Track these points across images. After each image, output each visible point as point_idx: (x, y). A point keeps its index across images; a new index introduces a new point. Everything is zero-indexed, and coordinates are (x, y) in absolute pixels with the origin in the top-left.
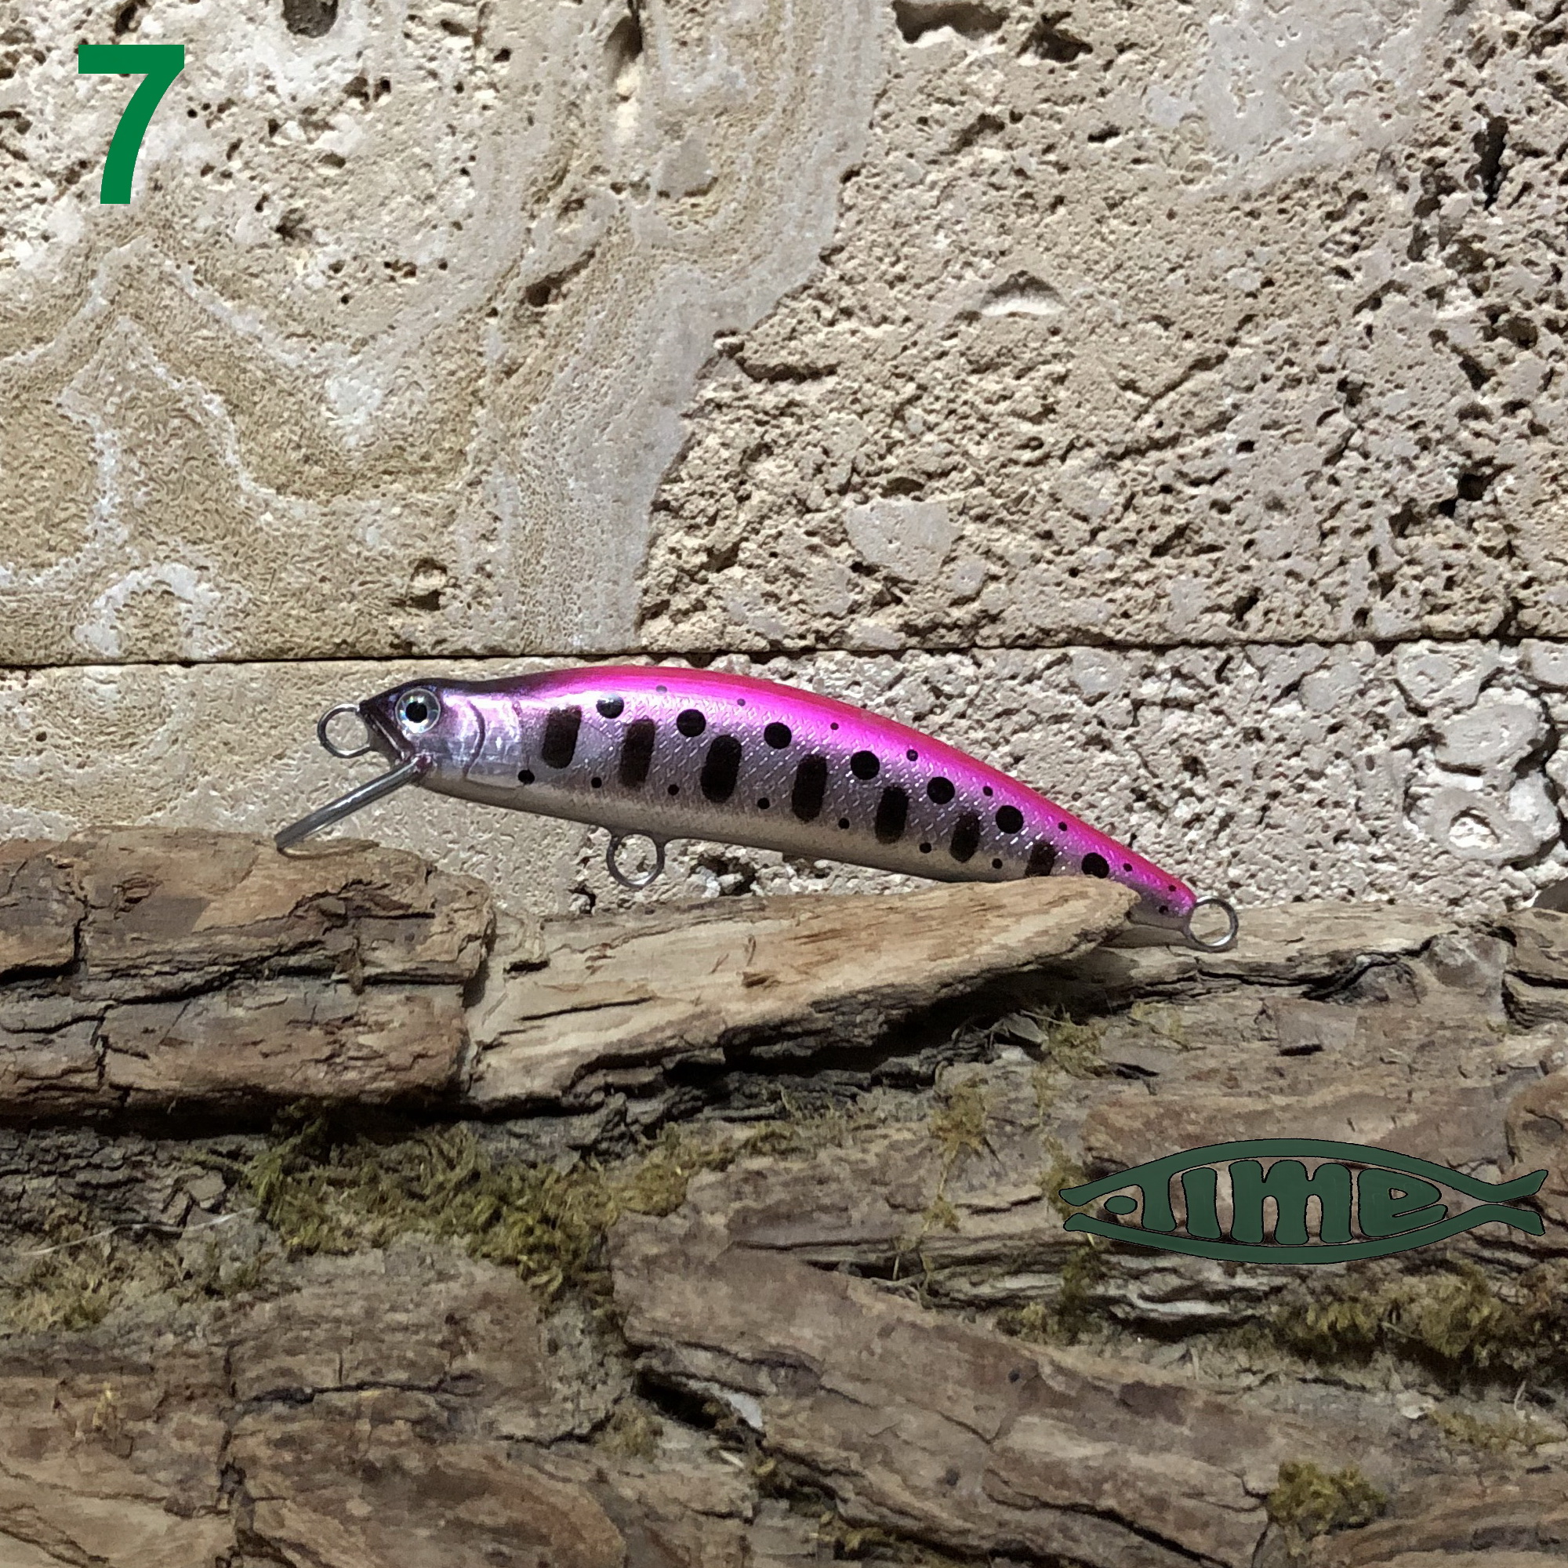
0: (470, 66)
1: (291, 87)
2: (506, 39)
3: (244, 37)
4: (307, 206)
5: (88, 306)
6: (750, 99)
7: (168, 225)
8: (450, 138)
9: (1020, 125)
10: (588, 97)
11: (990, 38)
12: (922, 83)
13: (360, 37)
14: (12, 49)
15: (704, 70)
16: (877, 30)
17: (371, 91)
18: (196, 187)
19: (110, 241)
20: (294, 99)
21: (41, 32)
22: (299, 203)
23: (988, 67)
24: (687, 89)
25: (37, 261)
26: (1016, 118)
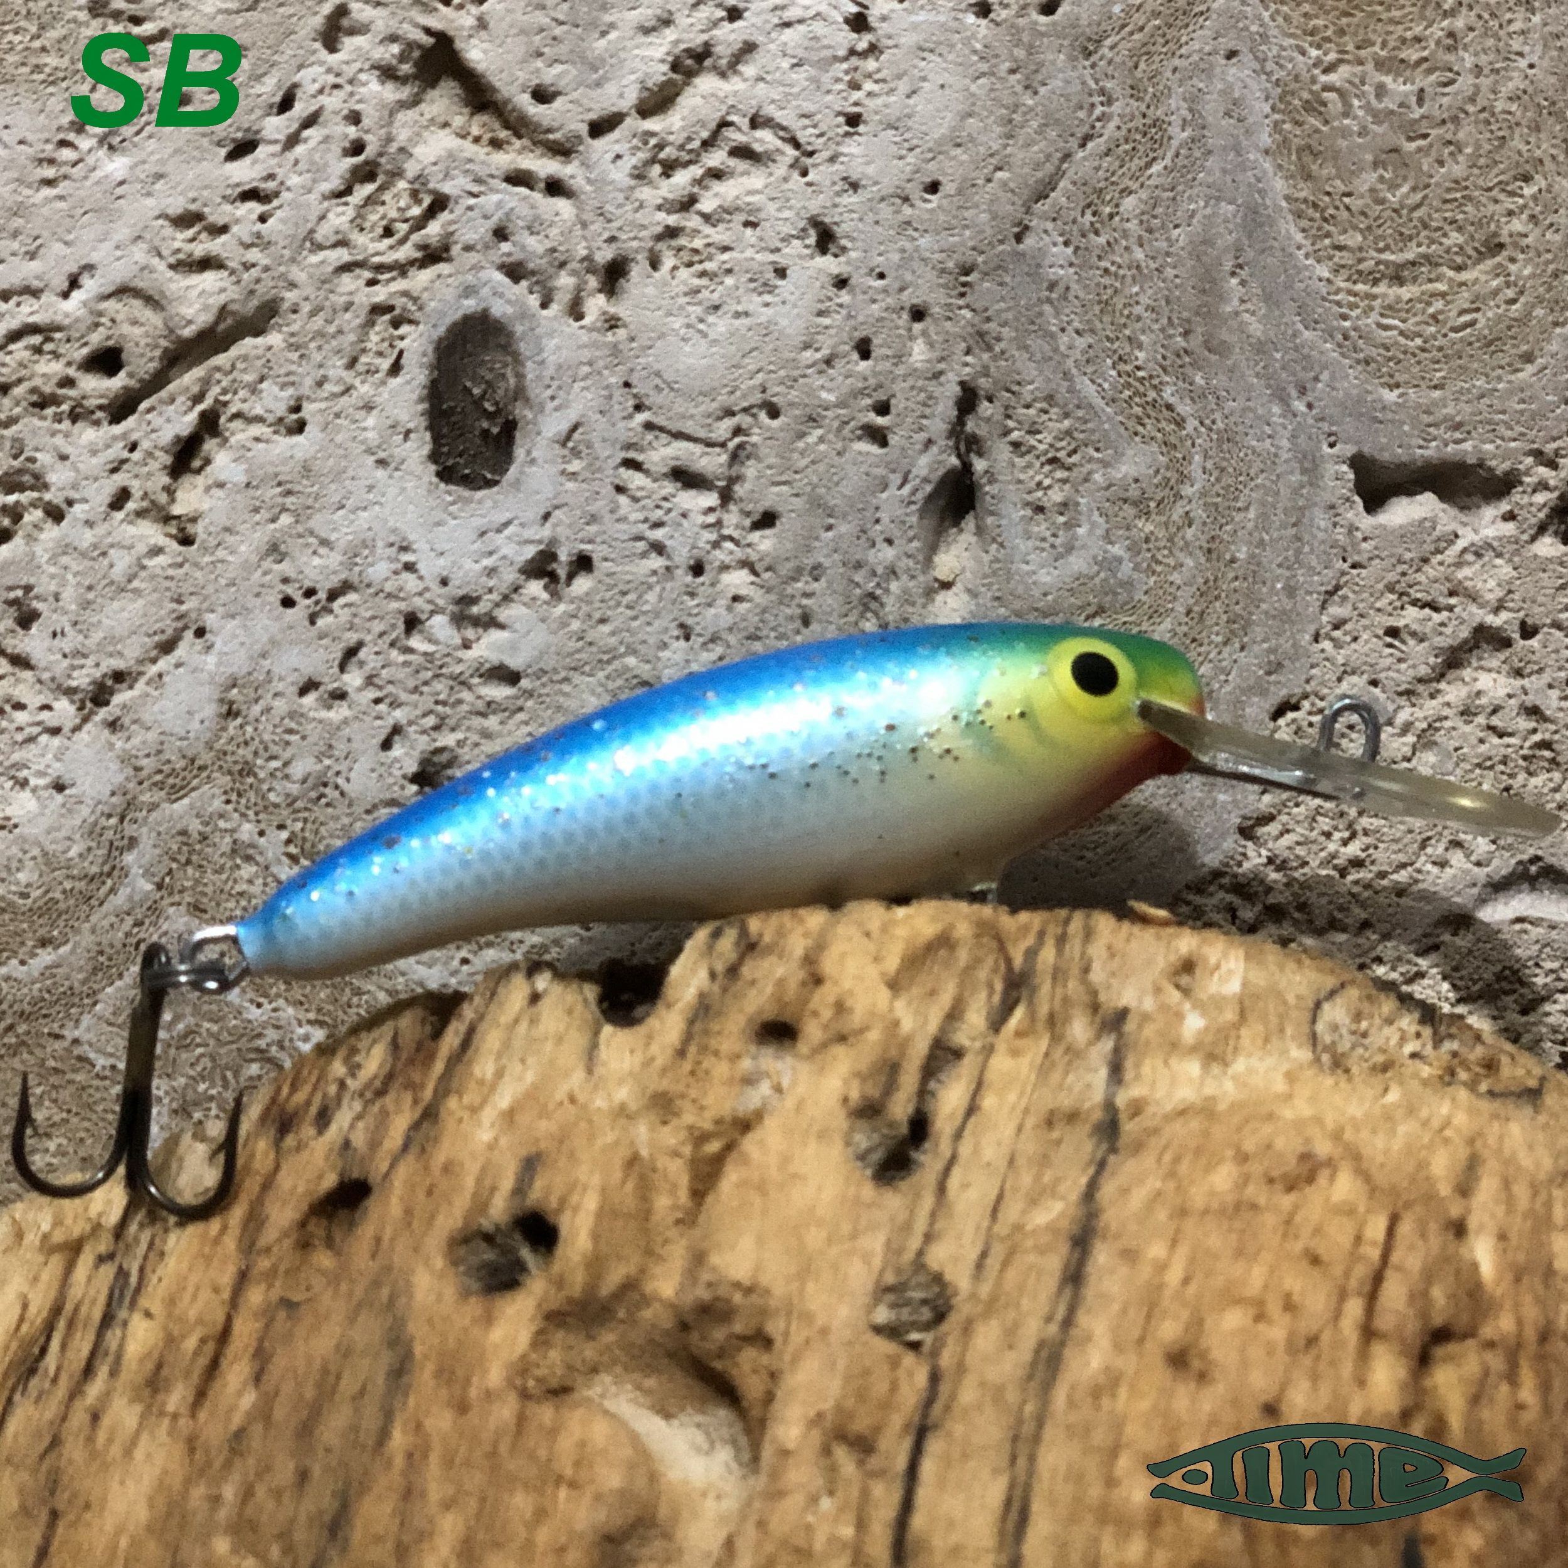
0: (713, 537)
1: (441, 565)
2: (772, 497)
3: (370, 488)
4: (460, 743)
5: (123, 893)
6: (1139, 596)
7: (247, 770)
8: (682, 643)
9: (1534, 643)
10: (894, 586)
11: (1490, 512)
12: (1392, 577)
13: (548, 491)
14: (12, 499)
15: (1070, 549)
16: (1327, 497)
17: (562, 573)
18: (292, 715)
19: (159, 795)
20: (444, 582)
21: (58, 477)
22: (448, 739)
23: (1488, 556)
24: (1045, 577)
25: (44, 823)
26: (1528, 631)
